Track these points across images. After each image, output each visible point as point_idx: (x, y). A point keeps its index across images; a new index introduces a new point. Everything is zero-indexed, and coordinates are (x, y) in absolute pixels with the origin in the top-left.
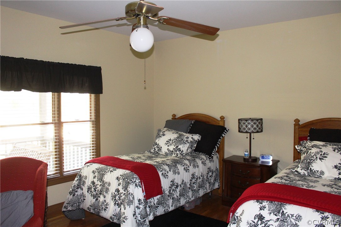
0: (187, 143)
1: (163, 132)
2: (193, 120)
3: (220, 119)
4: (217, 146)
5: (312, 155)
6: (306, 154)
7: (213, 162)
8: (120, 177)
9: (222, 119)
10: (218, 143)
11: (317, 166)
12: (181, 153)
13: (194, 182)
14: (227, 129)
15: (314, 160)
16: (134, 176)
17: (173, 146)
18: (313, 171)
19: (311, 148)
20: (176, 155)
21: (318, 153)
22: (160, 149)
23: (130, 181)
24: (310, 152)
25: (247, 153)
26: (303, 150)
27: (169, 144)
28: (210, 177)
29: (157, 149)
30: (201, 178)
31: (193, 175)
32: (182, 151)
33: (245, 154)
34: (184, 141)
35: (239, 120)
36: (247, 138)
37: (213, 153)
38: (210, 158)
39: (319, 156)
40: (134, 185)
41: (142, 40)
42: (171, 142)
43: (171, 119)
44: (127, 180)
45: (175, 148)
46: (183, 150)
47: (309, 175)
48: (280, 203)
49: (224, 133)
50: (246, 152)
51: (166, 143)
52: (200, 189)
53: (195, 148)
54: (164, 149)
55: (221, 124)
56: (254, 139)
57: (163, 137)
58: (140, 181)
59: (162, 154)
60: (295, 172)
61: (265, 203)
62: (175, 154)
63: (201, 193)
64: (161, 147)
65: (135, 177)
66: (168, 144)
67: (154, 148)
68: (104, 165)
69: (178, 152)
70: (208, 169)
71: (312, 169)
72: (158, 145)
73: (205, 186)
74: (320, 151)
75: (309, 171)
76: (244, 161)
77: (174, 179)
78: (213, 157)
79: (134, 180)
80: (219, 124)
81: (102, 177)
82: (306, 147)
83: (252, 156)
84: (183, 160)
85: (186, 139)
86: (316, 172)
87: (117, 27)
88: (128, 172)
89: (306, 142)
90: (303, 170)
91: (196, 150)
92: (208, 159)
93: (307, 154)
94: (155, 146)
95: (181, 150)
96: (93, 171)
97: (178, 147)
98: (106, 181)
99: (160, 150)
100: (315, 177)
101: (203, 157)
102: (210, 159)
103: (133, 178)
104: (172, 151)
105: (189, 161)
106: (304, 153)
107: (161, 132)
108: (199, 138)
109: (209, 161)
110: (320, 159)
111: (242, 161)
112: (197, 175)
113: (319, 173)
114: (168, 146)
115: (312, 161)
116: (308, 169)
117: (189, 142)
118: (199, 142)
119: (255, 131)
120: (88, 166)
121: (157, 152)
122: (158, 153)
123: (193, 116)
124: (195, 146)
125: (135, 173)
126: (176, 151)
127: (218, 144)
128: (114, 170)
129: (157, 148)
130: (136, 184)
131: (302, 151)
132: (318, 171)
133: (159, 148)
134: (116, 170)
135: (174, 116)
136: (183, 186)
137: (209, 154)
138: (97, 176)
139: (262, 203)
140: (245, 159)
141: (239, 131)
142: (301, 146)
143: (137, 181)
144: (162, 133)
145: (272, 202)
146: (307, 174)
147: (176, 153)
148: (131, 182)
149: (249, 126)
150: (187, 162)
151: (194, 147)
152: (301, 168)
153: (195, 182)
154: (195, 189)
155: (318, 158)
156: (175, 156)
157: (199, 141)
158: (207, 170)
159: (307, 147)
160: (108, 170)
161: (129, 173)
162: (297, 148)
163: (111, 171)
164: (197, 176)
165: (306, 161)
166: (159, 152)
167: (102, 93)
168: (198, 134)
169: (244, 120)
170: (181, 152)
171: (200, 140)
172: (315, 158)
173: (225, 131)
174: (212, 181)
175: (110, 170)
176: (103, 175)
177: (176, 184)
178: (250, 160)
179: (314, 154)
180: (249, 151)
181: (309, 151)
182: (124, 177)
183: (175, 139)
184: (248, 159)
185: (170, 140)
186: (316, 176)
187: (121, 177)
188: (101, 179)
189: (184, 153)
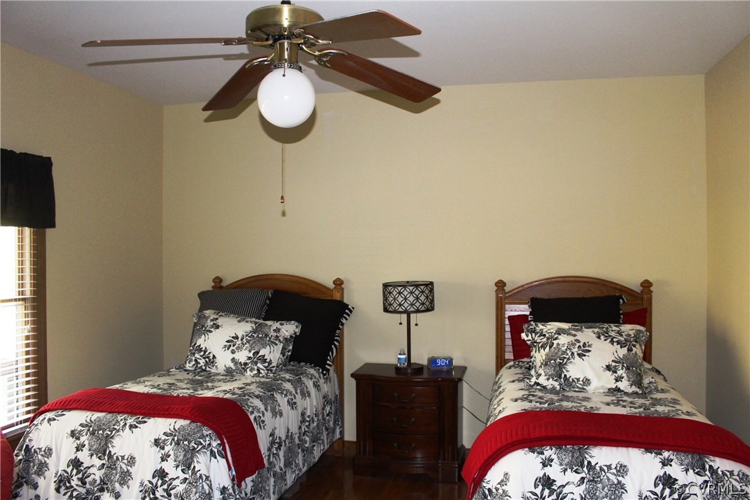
0: (277, 342)
1: (212, 320)
2: (268, 289)
3: (332, 286)
4: (335, 346)
5: (562, 349)
6: (548, 348)
7: (330, 381)
8: (164, 437)
9: (338, 284)
10: (336, 338)
11: (575, 370)
12: (268, 367)
13: (305, 431)
14: (349, 307)
15: (569, 359)
16: (205, 433)
17: (247, 352)
18: (571, 380)
19: (556, 336)
20: (256, 372)
21: (574, 345)
22: (211, 361)
23: (198, 445)
24: (558, 344)
25: (404, 356)
26: (539, 341)
27: (234, 348)
28: (328, 415)
29: (202, 362)
30: (316, 419)
31: (303, 414)
32: (270, 363)
33: (399, 359)
34: (270, 338)
35: (386, 286)
36: (401, 324)
37: (328, 362)
38: (325, 372)
39: (576, 349)
40: (209, 453)
41: (286, 97)
42: (238, 343)
43: (211, 289)
44: (186, 443)
45: (251, 355)
46: (271, 360)
47: (563, 389)
48: (576, 447)
49: (345, 315)
50: (400, 354)
51: (225, 346)
52: (314, 446)
53: (290, 354)
54: (224, 360)
55: (337, 296)
56: (416, 325)
57: (216, 333)
58: (219, 442)
59: (216, 372)
60: (534, 385)
61: (549, 452)
62: (254, 369)
63: (317, 453)
64: (214, 357)
65: (208, 433)
66: (232, 348)
67: (196, 360)
68: (102, 411)
69: (259, 365)
70: (324, 398)
71: (568, 377)
72: (205, 351)
73: (322, 438)
74: (575, 340)
75: (562, 380)
76: (396, 373)
77: (275, 428)
78: (329, 370)
79: (208, 442)
80: (332, 297)
81: (106, 444)
82: (545, 335)
83: (412, 362)
84: (280, 382)
85: (275, 334)
86: (576, 380)
87: (225, 59)
88: (181, 423)
89: (536, 325)
90: (551, 379)
91: (292, 358)
92: (322, 375)
93: (550, 347)
94: (197, 356)
95: (268, 361)
96: (72, 432)
97: (258, 353)
98: (120, 454)
99: (213, 362)
100: (575, 391)
101: (312, 371)
102: (324, 375)
103: (203, 437)
104: (246, 364)
105: (292, 384)
106: (542, 346)
107: (209, 321)
108: (297, 330)
109: (324, 381)
110: (580, 355)
111: (392, 374)
112: (308, 414)
113: (582, 383)
114: (233, 352)
115: (565, 360)
116: (560, 377)
117: (282, 340)
118: (296, 339)
119: (423, 309)
120: (50, 420)
121: (204, 368)
122: (205, 370)
123: (266, 279)
124: (291, 348)
125: (204, 424)
126: (256, 363)
127: (337, 341)
128: (140, 423)
129: (204, 358)
130: (212, 451)
131: (536, 342)
132: (578, 380)
133: (208, 357)
134: (145, 422)
135: (218, 280)
136: (289, 443)
137: (320, 363)
138: (86, 443)
139: (542, 453)
140: (397, 369)
141: (386, 310)
142: (533, 334)
143: (214, 444)
144: (212, 323)
145: (561, 448)
146: (558, 388)
147: (256, 368)
148: (200, 447)
149: (411, 299)
150: (288, 386)
151: (288, 352)
152: (546, 376)
153: (306, 429)
154: (307, 445)
155: (576, 354)
156: (252, 374)
157: (296, 336)
158: (322, 400)
159: (547, 335)
160: (122, 424)
161: (189, 425)
162: (526, 339)
163: (131, 427)
164: (309, 416)
165: (553, 361)
166: (208, 369)
167: (53, 225)
168: (293, 322)
169: (400, 286)
170: (266, 364)
171: (298, 334)
172: (570, 354)
173: (347, 311)
174: (331, 424)
175: (128, 424)
176: (108, 439)
177: (278, 440)
178: (409, 371)
179: (565, 348)
180: (406, 352)
181: (555, 342)
182: (178, 438)
183: (247, 335)
184: (405, 369)
185: (237, 338)
186: (577, 390)
187: (167, 438)
188: (102, 450)
189: (273, 367)
